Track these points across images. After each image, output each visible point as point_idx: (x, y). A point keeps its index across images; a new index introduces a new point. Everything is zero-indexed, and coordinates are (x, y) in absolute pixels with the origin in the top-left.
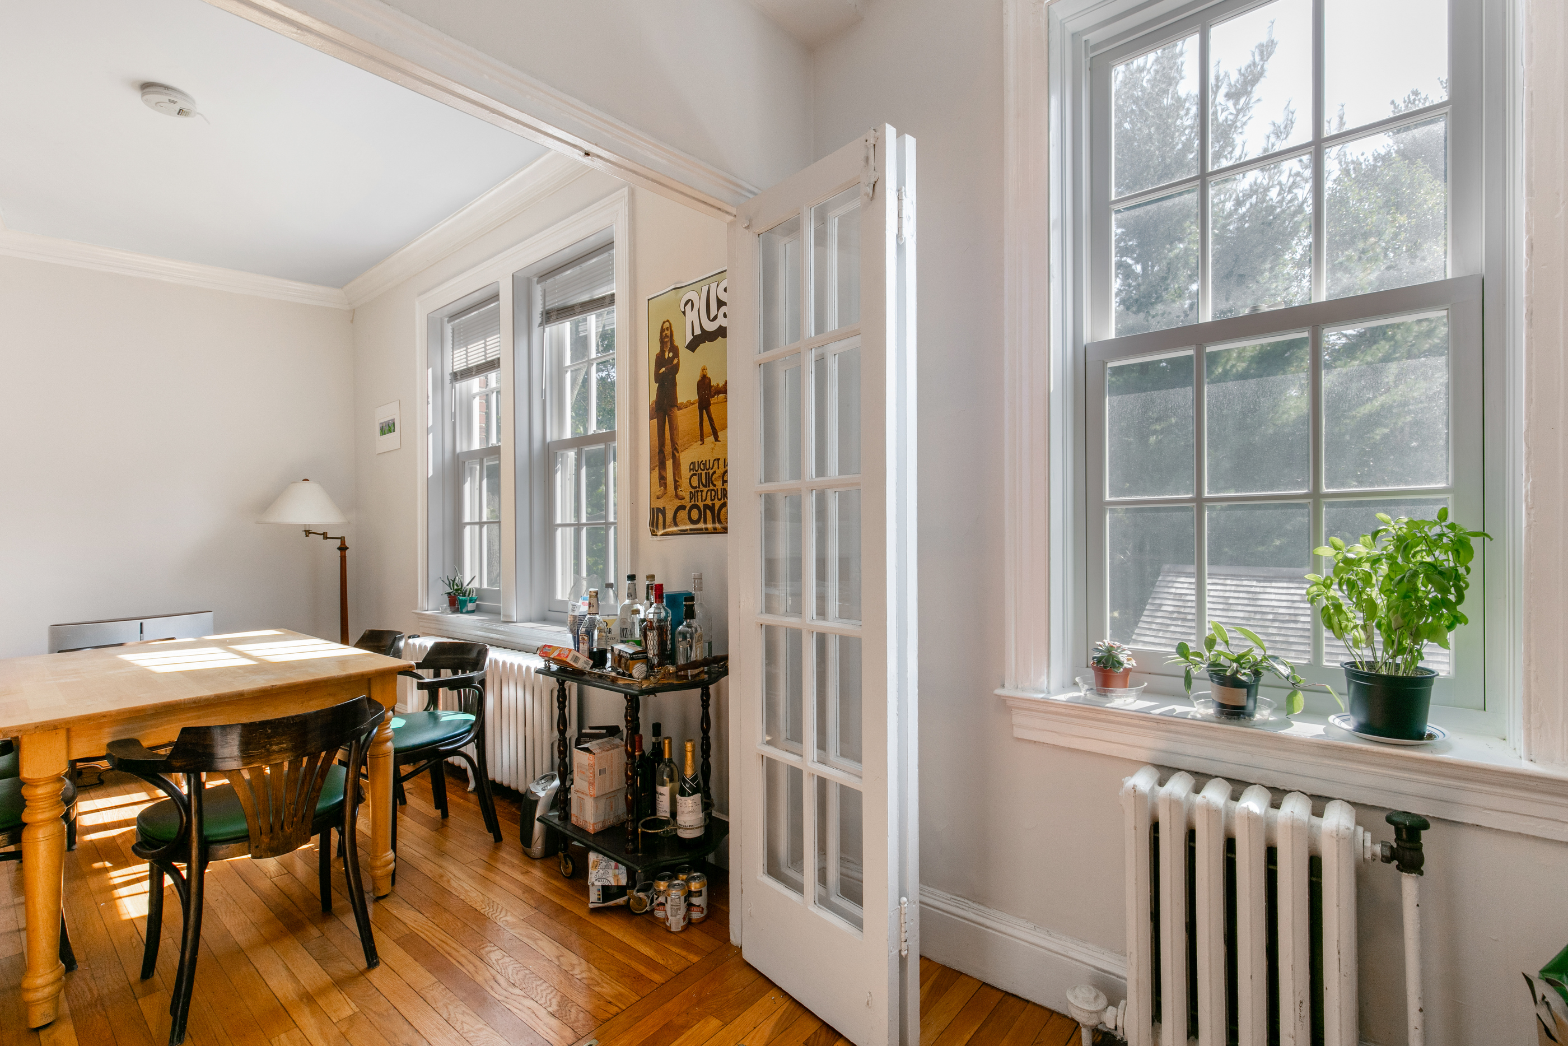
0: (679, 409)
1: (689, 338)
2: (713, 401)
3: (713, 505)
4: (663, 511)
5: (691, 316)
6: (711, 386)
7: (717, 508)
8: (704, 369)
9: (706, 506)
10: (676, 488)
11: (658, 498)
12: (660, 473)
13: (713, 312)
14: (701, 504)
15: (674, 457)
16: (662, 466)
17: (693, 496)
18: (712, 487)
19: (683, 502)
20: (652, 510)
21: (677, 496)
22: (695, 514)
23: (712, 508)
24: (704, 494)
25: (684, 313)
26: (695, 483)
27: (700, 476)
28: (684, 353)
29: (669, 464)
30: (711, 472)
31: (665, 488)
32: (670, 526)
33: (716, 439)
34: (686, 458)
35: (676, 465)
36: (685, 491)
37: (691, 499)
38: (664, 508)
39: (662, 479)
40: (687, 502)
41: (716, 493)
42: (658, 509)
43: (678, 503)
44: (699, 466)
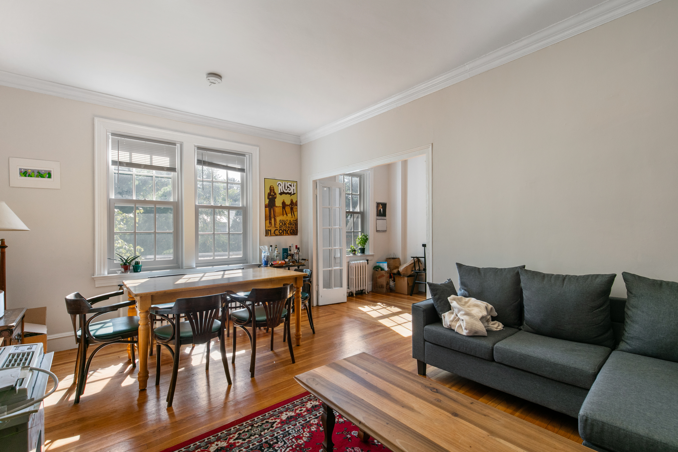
0: (276, 207)
1: (280, 192)
2: (286, 207)
3: (286, 229)
4: (270, 231)
5: (280, 187)
6: (285, 204)
7: (287, 230)
8: (284, 200)
9: (284, 230)
10: (275, 225)
11: (268, 227)
12: (269, 221)
13: (286, 188)
14: (283, 229)
15: (274, 218)
16: (270, 219)
17: (280, 227)
18: (286, 226)
19: (277, 229)
20: (266, 230)
21: (275, 227)
22: (281, 231)
23: (286, 230)
24: (284, 227)
25: (278, 186)
26: (281, 224)
27: (282, 223)
28: (278, 195)
29: (273, 220)
30: (286, 222)
31: (271, 225)
32: (273, 234)
33: (287, 215)
34: (278, 219)
35: (275, 220)
36: (278, 225)
37: (280, 228)
38: (271, 230)
39: (270, 223)
40: (278, 228)
41: (287, 227)
42: (268, 230)
43: (276, 229)
44: (282, 221)
